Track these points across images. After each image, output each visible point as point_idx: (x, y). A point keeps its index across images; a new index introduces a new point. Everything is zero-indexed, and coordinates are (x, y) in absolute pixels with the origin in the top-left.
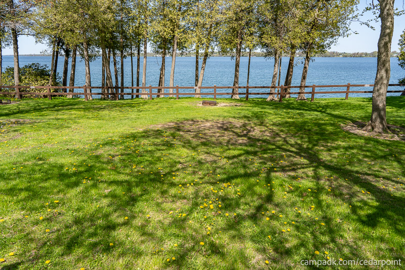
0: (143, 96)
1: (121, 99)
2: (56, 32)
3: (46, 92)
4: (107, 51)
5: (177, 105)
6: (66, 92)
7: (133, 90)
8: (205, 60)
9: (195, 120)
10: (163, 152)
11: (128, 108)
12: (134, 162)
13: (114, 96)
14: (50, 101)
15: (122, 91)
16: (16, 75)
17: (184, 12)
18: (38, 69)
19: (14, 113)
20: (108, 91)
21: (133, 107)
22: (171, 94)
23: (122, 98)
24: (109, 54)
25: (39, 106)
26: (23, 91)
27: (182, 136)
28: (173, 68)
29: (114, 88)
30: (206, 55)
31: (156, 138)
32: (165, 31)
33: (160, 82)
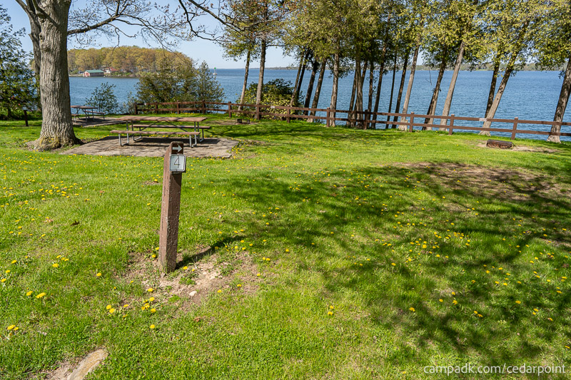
0: (401, 127)
1: (371, 128)
2: (306, 42)
3: (285, 113)
4: (362, 64)
5: (444, 142)
6: (307, 114)
7: (389, 117)
8: (506, 77)
9: (460, 163)
10: (396, 191)
11: (375, 140)
12: (359, 194)
13: (363, 124)
14: (288, 125)
15: (375, 118)
16: (259, 92)
17: (482, 6)
18: (281, 86)
19: (252, 134)
20: (356, 116)
21: (382, 139)
22: (442, 126)
23: (373, 128)
24: (365, 68)
25: (276, 128)
26: (263, 111)
27: (431, 180)
28: (451, 89)
29: (363, 113)
30: (510, 70)
31: (396, 177)
32: (448, 35)
33: (430, 108)
